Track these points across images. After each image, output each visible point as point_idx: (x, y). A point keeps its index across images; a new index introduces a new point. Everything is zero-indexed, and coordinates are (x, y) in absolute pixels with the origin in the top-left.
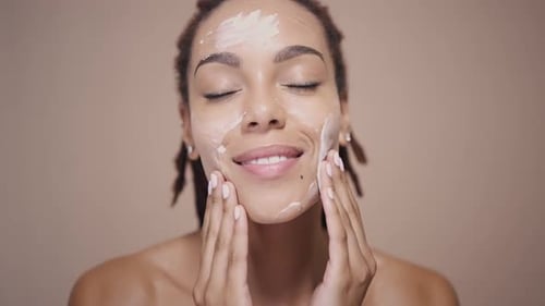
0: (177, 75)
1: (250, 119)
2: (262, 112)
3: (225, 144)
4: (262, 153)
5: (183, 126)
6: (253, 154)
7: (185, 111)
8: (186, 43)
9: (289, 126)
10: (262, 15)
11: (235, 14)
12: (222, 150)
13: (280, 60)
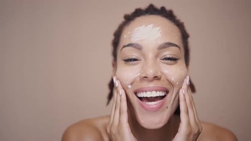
0: (113, 48)
1: (144, 75)
2: (151, 72)
3: (132, 84)
5: (113, 71)
7: (115, 64)
8: (118, 35)
10: (153, 27)
11: (141, 26)
12: (130, 86)
13: (160, 49)
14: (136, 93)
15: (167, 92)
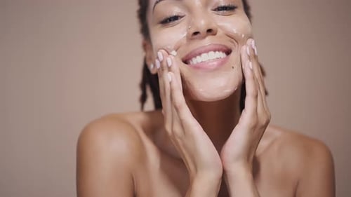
3: (176, 49)
4: (203, 50)
6: (197, 52)
9: (220, 33)
12: (174, 53)
14: (186, 61)
15: (228, 52)
